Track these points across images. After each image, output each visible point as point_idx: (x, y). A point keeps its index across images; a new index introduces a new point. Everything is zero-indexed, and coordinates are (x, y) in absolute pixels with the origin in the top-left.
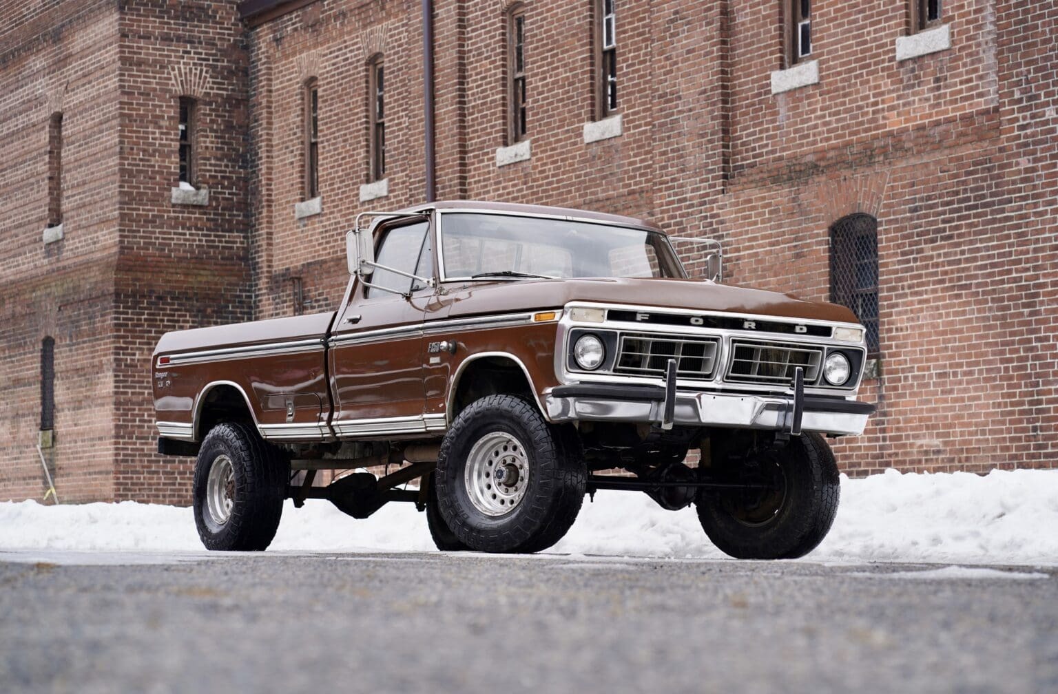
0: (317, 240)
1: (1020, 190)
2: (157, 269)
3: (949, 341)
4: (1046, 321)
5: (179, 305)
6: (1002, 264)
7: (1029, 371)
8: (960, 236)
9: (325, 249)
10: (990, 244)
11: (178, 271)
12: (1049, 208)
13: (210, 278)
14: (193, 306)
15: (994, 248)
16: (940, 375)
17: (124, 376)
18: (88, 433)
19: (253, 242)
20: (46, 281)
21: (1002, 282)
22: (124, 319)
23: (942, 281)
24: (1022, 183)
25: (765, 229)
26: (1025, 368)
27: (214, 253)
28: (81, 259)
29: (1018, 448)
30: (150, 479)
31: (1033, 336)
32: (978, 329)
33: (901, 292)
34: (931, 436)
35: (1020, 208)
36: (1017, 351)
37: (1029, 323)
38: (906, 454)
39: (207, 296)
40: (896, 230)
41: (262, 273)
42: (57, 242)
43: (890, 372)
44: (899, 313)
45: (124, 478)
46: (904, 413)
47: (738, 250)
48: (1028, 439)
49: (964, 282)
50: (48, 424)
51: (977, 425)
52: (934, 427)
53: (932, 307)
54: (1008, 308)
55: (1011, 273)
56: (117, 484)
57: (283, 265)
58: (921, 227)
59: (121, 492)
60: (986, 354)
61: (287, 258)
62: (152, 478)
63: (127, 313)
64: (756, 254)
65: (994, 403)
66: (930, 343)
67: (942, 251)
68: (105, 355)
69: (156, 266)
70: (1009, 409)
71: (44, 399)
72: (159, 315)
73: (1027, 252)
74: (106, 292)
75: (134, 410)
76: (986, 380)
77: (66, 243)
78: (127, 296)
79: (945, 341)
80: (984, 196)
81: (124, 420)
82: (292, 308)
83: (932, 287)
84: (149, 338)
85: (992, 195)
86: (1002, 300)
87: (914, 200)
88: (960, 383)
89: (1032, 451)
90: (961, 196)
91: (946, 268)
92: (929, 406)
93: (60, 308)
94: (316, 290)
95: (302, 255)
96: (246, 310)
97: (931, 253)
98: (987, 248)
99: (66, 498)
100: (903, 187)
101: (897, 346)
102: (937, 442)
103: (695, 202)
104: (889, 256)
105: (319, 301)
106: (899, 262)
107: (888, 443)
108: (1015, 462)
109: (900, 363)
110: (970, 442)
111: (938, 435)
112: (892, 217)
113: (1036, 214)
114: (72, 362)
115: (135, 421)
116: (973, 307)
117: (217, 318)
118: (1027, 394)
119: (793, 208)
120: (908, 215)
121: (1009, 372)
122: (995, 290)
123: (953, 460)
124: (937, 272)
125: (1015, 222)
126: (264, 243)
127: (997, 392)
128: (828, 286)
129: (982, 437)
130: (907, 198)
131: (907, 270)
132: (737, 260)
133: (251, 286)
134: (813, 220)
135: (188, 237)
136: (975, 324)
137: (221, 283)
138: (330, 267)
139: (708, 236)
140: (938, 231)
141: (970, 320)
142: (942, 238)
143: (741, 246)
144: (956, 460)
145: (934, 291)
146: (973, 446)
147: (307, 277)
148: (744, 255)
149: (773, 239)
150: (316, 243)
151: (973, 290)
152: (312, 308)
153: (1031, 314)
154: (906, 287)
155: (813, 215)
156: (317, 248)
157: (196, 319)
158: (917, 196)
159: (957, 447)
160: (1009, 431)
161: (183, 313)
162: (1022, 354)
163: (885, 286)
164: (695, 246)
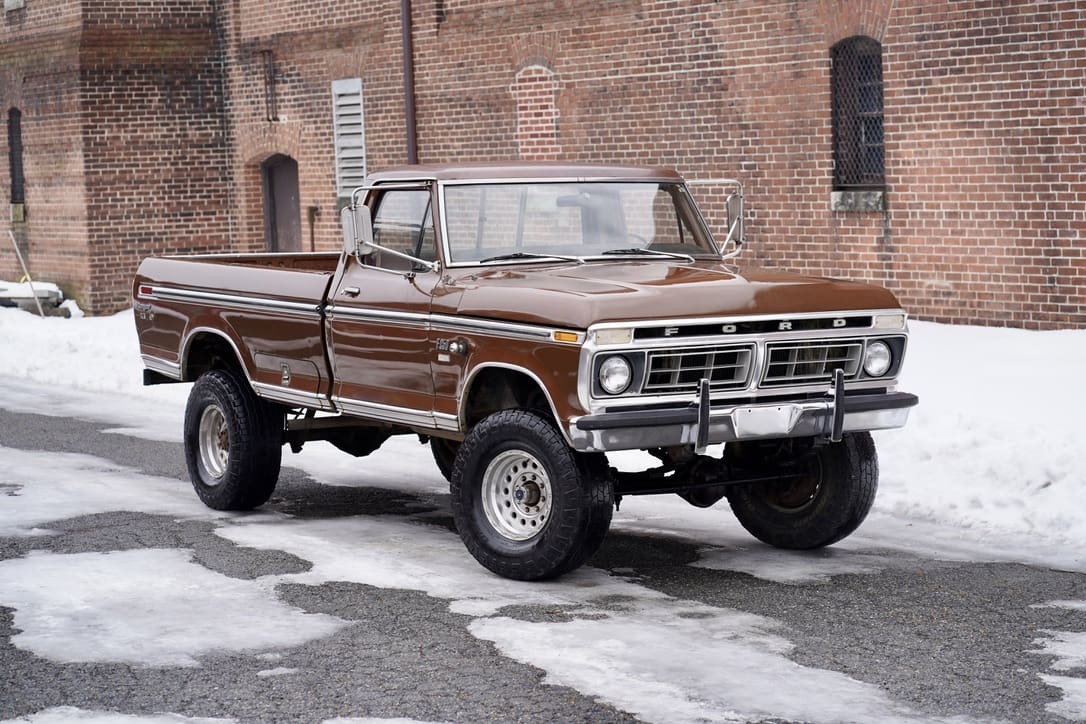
0: (286, 10)
1: (1035, 28)
2: (122, 43)
3: (959, 180)
4: (1063, 169)
5: (146, 78)
6: (1016, 105)
7: (1045, 220)
8: (971, 70)
9: (294, 21)
10: (1004, 82)
11: (145, 43)
12: (1067, 50)
13: (178, 48)
14: (161, 78)
15: (1008, 86)
16: (950, 215)
17: (94, 155)
18: (61, 211)
19: (219, 8)
20: (10, 50)
21: (1017, 123)
22: (91, 96)
23: (952, 117)
24: (1037, 20)
25: (762, 43)
26: (1041, 215)
27: (180, 21)
28: (44, 30)
29: (1034, 298)
30: (126, 259)
31: (1050, 183)
32: (991, 170)
33: (908, 123)
34: (941, 276)
35: (1035, 47)
36: (1033, 197)
37: (1046, 169)
38: (914, 293)
39: (175, 68)
40: (902, 58)
41: (230, 41)
42: (18, 10)
43: (897, 206)
44: (906, 146)
45: (99, 260)
46: (913, 250)
47: (732, 63)
48: (1044, 290)
49: (975, 120)
50: (18, 196)
51: (990, 270)
52: (944, 268)
53: (941, 142)
54: (1023, 151)
55: (1026, 115)
56: (92, 266)
57: (252, 33)
58: (929, 57)
59: (97, 274)
60: (999, 197)
61: (255, 27)
62: (128, 259)
63: (94, 90)
64: (752, 70)
65: (1008, 250)
66: (939, 180)
67: (952, 85)
68: (74, 133)
69: (121, 39)
70: (1024, 256)
71: (12, 170)
72: (126, 90)
73: (1043, 94)
74: (71, 68)
75: (106, 189)
76: (999, 224)
77: (27, 12)
78: (93, 72)
79: (955, 180)
80: (996, 31)
81: (96, 201)
82: (263, 81)
83: (941, 121)
84: (117, 114)
85: (1006, 30)
86: (1017, 142)
87: (921, 28)
88: (972, 224)
89: (1048, 303)
90: (972, 28)
91: (957, 103)
92: (938, 245)
93: (24, 79)
94: (288, 64)
95: (270, 25)
96: (215, 79)
97: (940, 86)
98: (1000, 87)
99: (40, 275)
100: (909, 13)
101: (904, 180)
102: (947, 284)
103: (686, 8)
104: (894, 84)
105: (290, 75)
106: (906, 92)
107: (895, 279)
108: (1031, 312)
109: (907, 197)
110: (982, 287)
111: (949, 277)
112: (898, 44)
113: (1052, 55)
114: (39, 136)
115: (107, 201)
116: (986, 147)
117: (186, 89)
118: (1043, 243)
119: (791, 24)
120: (915, 43)
121: (1024, 218)
122: (1008, 131)
123: (964, 304)
124: (947, 106)
125: (1030, 62)
126: (231, 9)
127: (1011, 238)
128: (830, 110)
129: (995, 283)
130: (914, 24)
131: (914, 101)
132: (732, 74)
133: (219, 54)
134: (814, 39)
135: (152, 6)
136: (987, 165)
137: (189, 53)
138: (301, 41)
139: (699, 45)
140: (947, 63)
141: (981, 161)
142: (952, 71)
143: (736, 59)
144: (968, 304)
145: (944, 126)
146: (986, 291)
147: (277, 49)
148: (739, 69)
149: (770, 56)
150: (286, 14)
151: (986, 129)
152: (285, 82)
153: (1048, 160)
154: (913, 119)
155: (813, 34)
156: (286, 19)
157: (165, 92)
158: (925, 24)
159: (969, 291)
160: (1024, 279)
161: (151, 86)
162: (1038, 201)
163: (891, 116)
164: (687, 55)
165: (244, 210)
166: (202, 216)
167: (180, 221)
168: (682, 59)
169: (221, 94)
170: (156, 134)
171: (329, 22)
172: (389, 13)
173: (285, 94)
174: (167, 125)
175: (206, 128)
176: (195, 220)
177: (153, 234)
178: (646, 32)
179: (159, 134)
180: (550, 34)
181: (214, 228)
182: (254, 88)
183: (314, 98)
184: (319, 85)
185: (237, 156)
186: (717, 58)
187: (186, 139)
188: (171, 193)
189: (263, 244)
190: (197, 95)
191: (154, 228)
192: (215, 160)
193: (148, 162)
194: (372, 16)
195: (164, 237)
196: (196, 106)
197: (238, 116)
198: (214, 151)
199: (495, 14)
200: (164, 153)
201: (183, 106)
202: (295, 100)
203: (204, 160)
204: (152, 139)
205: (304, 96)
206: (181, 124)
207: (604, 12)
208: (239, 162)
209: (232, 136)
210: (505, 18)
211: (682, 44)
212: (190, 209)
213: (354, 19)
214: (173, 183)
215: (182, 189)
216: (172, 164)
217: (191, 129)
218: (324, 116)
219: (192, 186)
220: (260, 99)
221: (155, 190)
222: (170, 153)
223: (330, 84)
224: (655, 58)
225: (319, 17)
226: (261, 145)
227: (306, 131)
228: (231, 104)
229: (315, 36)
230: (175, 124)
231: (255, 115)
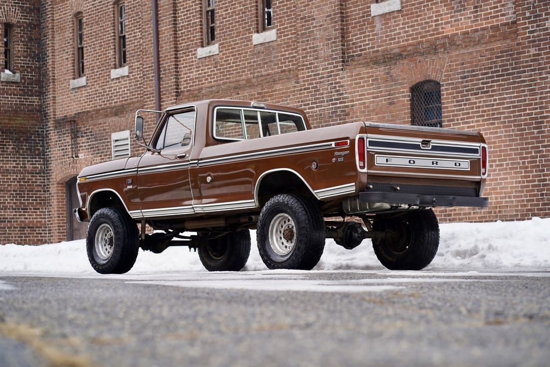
0: (84, 100)
1: (530, 66)
5: (6, 136)
6: (520, 106)
7: (538, 164)
8: (493, 91)
9: (89, 105)
10: (512, 95)
11: (6, 118)
13: (22, 122)
14: (13, 137)
15: (514, 97)
19: (44, 102)
21: (521, 116)
23: (482, 116)
24: (531, 62)
25: (370, 89)
26: (535, 162)
27: (24, 108)
29: (532, 205)
31: (540, 145)
32: (506, 141)
33: (456, 122)
35: (531, 76)
36: (531, 153)
37: (538, 138)
39: (20, 131)
40: (452, 89)
41: (50, 118)
47: (353, 101)
48: (538, 200)
49: (496, 116)
51: (505, 193)
54: (525, 129)
55: (526, 111)
57: (63, 114)
58: (469, 86)
60: (511, 155)
61: (65, 110)
64: (364, 103)
65: (516, 181)
67: (482, 100)
70: (526, 184)
73: (536, 99)
76: (510, 169)
80: (508, 70)
82: (70, 137)
83: (476, 119)
85: (513, 69)
86: (521, 125)
87: (464, 72)
88: (495, 170)
89: (541, 207)
90: (494, 70)
91: (485, 109)
94: (85, 127)
95: (74, 108)
96: (41, 139)
97: (475, 101)
98: (510, 98)
100: (457, 65)
103: (325, 75)
104: (448, 103)
105: (86, 133)
106: (455, 106)
110: (501, 202)
112: (450, 82)
113: (541, 79)
116: (502, 129)
117: (26, 143)
118: (536, 176)
119: (387, 78)
120: (460, 80)
121: (525, 164)
122: (516, 120)
123: (490, 212)
124: (479, 111)
125: (528, 83)
126: (51, 102)
127: (518, 175)
128: (410, 119)
129: (509, 200)
130: (459, 71)
131: (460, 110)
132: (352, 106)
133: (43, 126)
134: (400, 84)
135: (10, 99)
136: (503, 139)
137: (28, 124)
138: (92, 115)
139: (333, 94)
140: (480, 89)
141: (500, 137)
142: (482, 93)
143: (354, 99)
144: (493, 212)
145: (477, 121)
146: (504, 205)
147: (78, 120)
148: (356, 104)
149: (375, 95)
150: (83, 102)
151: (502, 120)
152: (82, 137)
153: (539, 133)
154: (459, 120)
155: (400, 81)
156: (84, 104)
157: (15, 144)
158: (466, 70)
159: (493, 205)
160: (526, 196)
161: (8, 140)
162: (533, 154)
163: (446, 119)
164: (325, 99)
165: (55, 207)
166: (32, 210)
167: (21, 212)
168: (323, 102)
169: (44, 146)
170: (10, 166)
171: (109, 103)
172: (147, 95)
173: (83, 143)
174: (16, 161)
175: (36, 164)
176: (29, 212)
177: (7, 218)
178: (301, 90)
179: (12, 166)
180: (244, 96)
181: (39, 217)
182: (64, 142)
183: (100, 143)
184: (104, 136)
185: (52, 179)
186: (343, 99)
187: (25, 169)
188: (17, 197)
189: (65, 225)
190: (31, 146)
191: (8, 215)
192: (40, 181)
193: (6, 180)
194: (135, 98)
195: (13, 220)
196: (31, 152)
197: (54, 157)
198: (39, 176)
199: (211, 89)
200: (14, 176)
201: (24, 152)
202: (89, 145)
203: (34, 180)
204: (8, 168)
205: (94, 143)
206: (23, 161)
207: (276, 82)
208: (53, 181)
209: (49, 168)
210: (217, 91)
211: (323, 94)
212: (26, 206)
213: (125, 101)
214: (18, 192)
215: (23, 195)
216: (18, 182)
217: (28, 164)
218: (106, 152)
219: (28, 194)
220: (67, 147)
221: (9, 195)
222: (17, 176)
223: (110, 135)
224: (306, 103)
225: (104, 102)
226: (67, 171)
227: (95, 161)
228: (49, 152)
229: (101, 111)
230: (20, 161)
231: (64, 155)
